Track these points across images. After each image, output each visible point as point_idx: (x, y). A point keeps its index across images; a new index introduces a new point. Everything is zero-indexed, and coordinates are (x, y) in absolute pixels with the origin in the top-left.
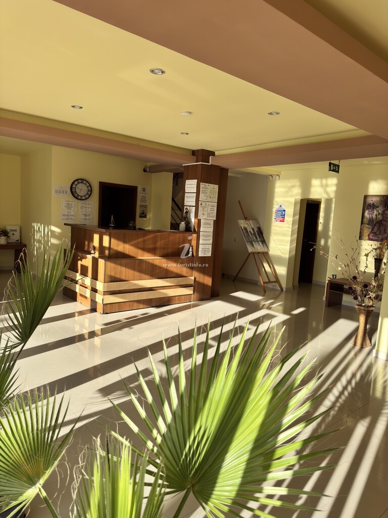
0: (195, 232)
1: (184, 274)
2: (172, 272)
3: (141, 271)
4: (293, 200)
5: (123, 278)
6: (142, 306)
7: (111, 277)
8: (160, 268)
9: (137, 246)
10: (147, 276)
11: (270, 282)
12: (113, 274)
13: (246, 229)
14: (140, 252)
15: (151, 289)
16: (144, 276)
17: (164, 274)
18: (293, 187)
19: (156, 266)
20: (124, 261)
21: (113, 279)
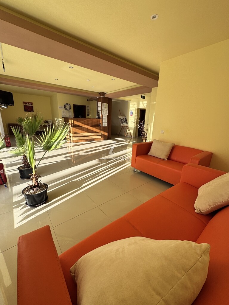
0: (101, 119)
1: (98, 132)
2: (94, 131)
3: (84, 131)
4: (135, 109)
5: (78, 132)
6: (85, 141)
7: (74, 132)
8: (90, 130)
9: (82, 123)
10: (86, 132)
11: (128, 135)
12: (75, 131)
13: (121, 118)
14: (83, 125)
15: (87, 136)
16: (85, 132)
17: (92, 132)
18: (135, 104)
19: (89, 129)
20: (78, 127)
21: (75, 133)
